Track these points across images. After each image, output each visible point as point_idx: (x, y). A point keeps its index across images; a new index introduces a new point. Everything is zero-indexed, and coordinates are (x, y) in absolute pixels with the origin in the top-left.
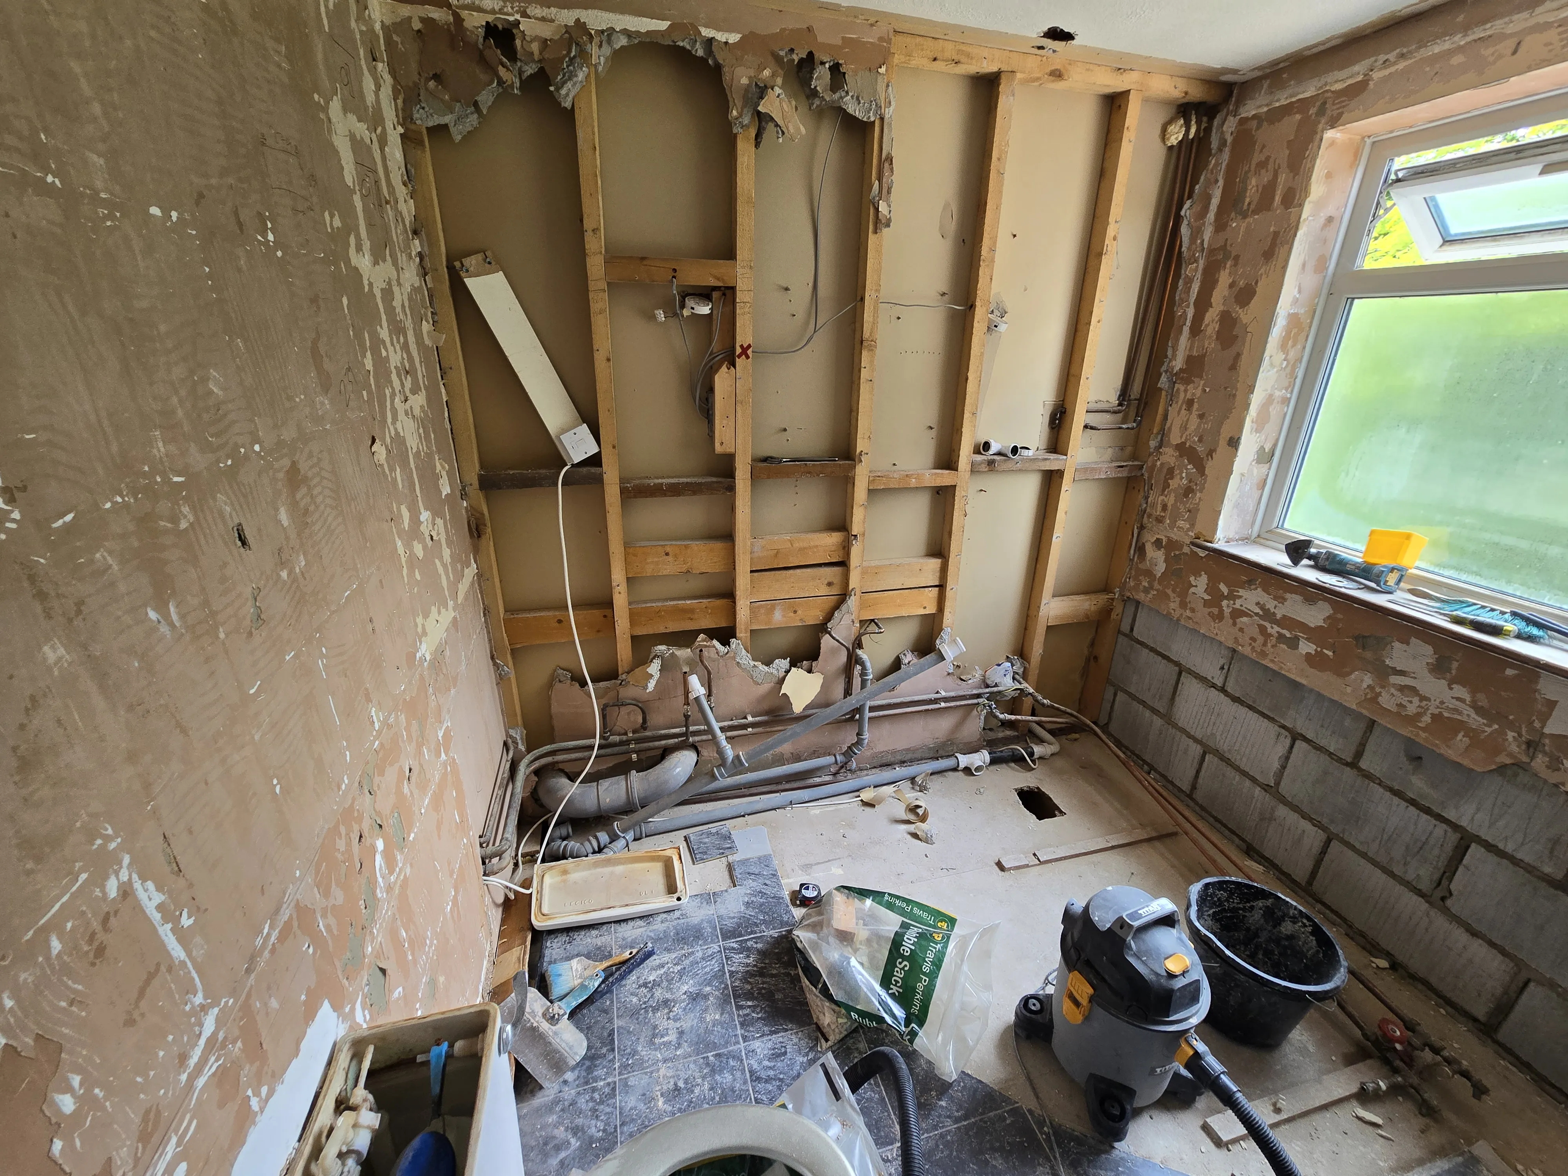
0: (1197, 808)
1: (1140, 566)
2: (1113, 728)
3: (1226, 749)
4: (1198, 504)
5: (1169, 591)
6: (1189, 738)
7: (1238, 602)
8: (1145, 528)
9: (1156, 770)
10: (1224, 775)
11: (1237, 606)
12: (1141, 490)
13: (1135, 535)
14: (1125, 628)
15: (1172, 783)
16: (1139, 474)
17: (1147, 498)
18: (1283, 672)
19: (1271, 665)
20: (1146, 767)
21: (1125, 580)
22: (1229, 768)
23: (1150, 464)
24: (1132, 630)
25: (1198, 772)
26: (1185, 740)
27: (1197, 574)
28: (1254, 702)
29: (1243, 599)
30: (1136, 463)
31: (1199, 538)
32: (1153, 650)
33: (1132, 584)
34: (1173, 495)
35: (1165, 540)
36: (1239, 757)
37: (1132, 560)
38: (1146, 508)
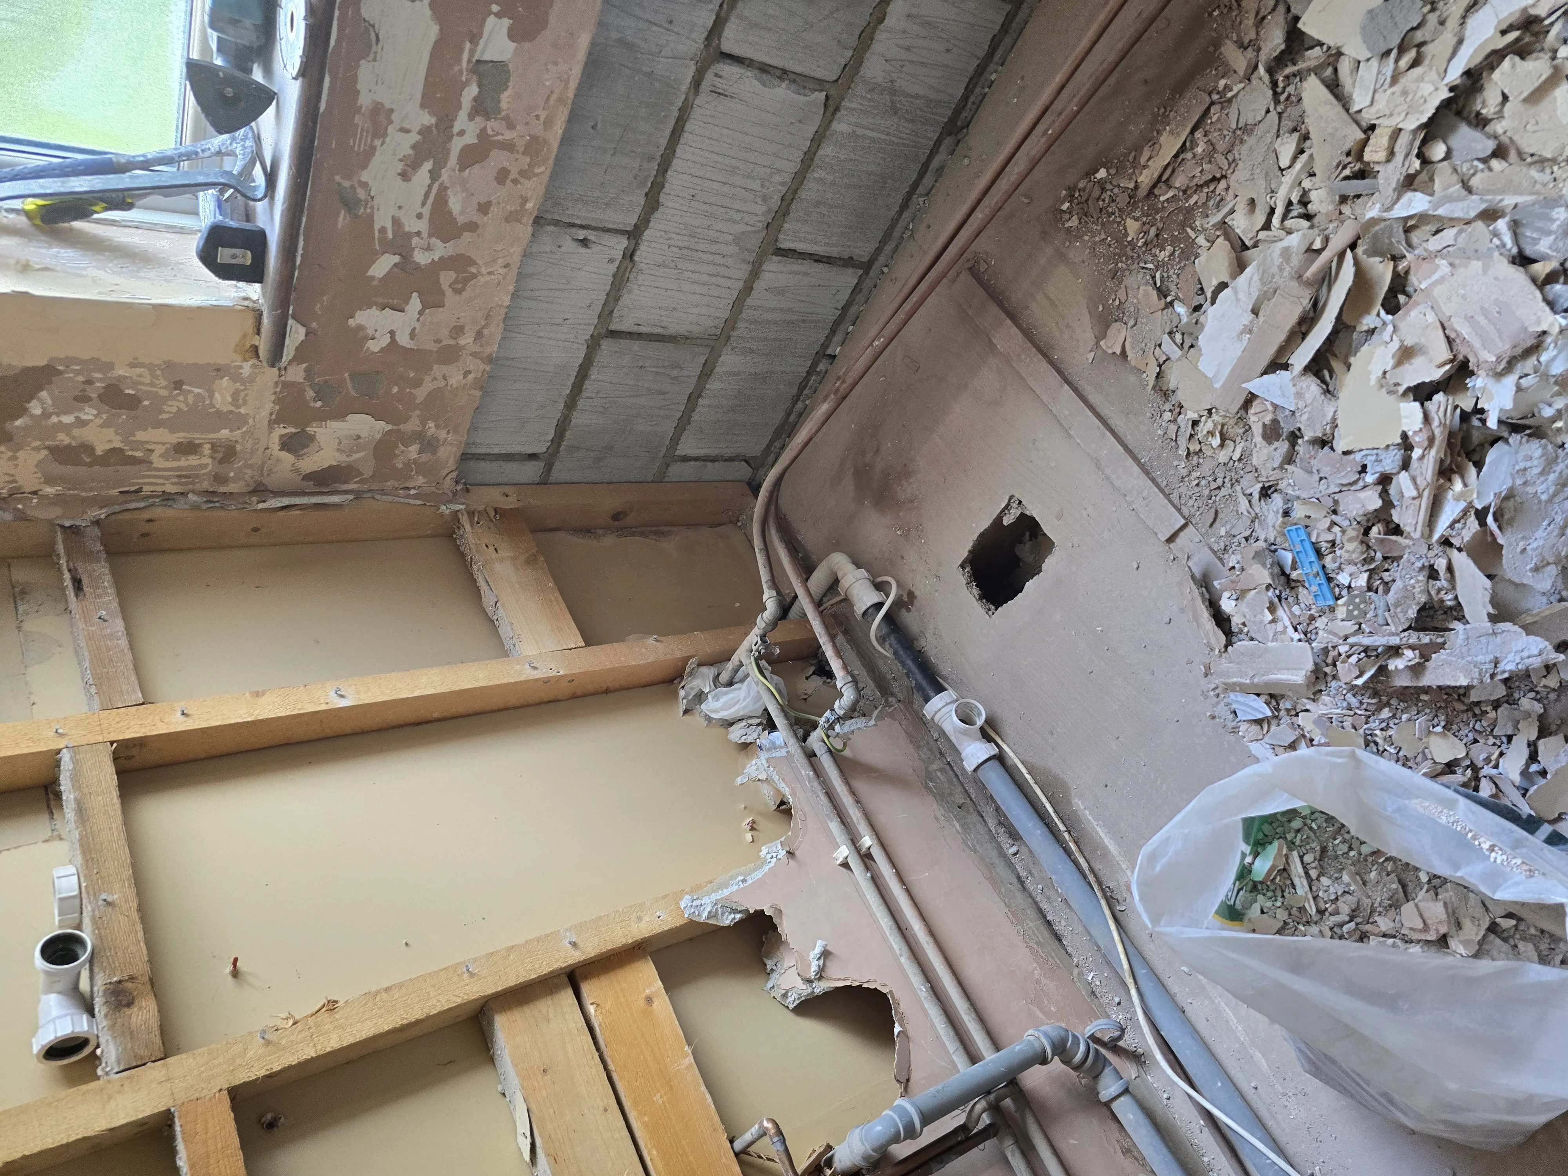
0: (888, 248)
1: (368, 473)
2: (754, 447)
3: (764, 209)
4: (151, 368)
5: (421, 394)
6: (751, 289)
7: (411, 225)
8: (259, 484)
9: (825, 346)
10: (818, 204)
11: (423, 226)
12: (147, 515)
13: (286, 501)
14: (531, 471)
15: (845, 309)
16: (96, 532)
17: (167, 498)
18: (571, 94)
19: (559, 127)
20: (821, 367)
21: (415, 497)
22: (803, 194)
23: (53, 513)
24: (533, 457)
25: (817, 259)
26: (757, 297)
27: (359, 336)
28: (651, 159)
29: (400, 214)
30: (60, 548)
31: (255, 349)
32: (571, 404)
33: (420, 480)
34: (140, 436)
35: (280, 431)
36: (777, 178)
37: (358, 495)
38: (199, 493)
